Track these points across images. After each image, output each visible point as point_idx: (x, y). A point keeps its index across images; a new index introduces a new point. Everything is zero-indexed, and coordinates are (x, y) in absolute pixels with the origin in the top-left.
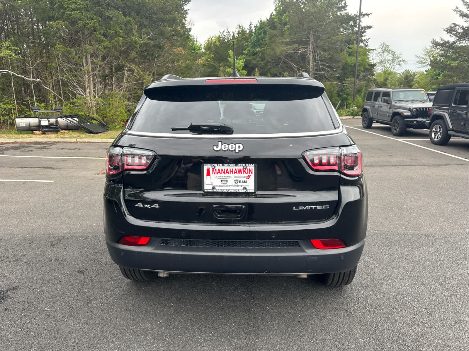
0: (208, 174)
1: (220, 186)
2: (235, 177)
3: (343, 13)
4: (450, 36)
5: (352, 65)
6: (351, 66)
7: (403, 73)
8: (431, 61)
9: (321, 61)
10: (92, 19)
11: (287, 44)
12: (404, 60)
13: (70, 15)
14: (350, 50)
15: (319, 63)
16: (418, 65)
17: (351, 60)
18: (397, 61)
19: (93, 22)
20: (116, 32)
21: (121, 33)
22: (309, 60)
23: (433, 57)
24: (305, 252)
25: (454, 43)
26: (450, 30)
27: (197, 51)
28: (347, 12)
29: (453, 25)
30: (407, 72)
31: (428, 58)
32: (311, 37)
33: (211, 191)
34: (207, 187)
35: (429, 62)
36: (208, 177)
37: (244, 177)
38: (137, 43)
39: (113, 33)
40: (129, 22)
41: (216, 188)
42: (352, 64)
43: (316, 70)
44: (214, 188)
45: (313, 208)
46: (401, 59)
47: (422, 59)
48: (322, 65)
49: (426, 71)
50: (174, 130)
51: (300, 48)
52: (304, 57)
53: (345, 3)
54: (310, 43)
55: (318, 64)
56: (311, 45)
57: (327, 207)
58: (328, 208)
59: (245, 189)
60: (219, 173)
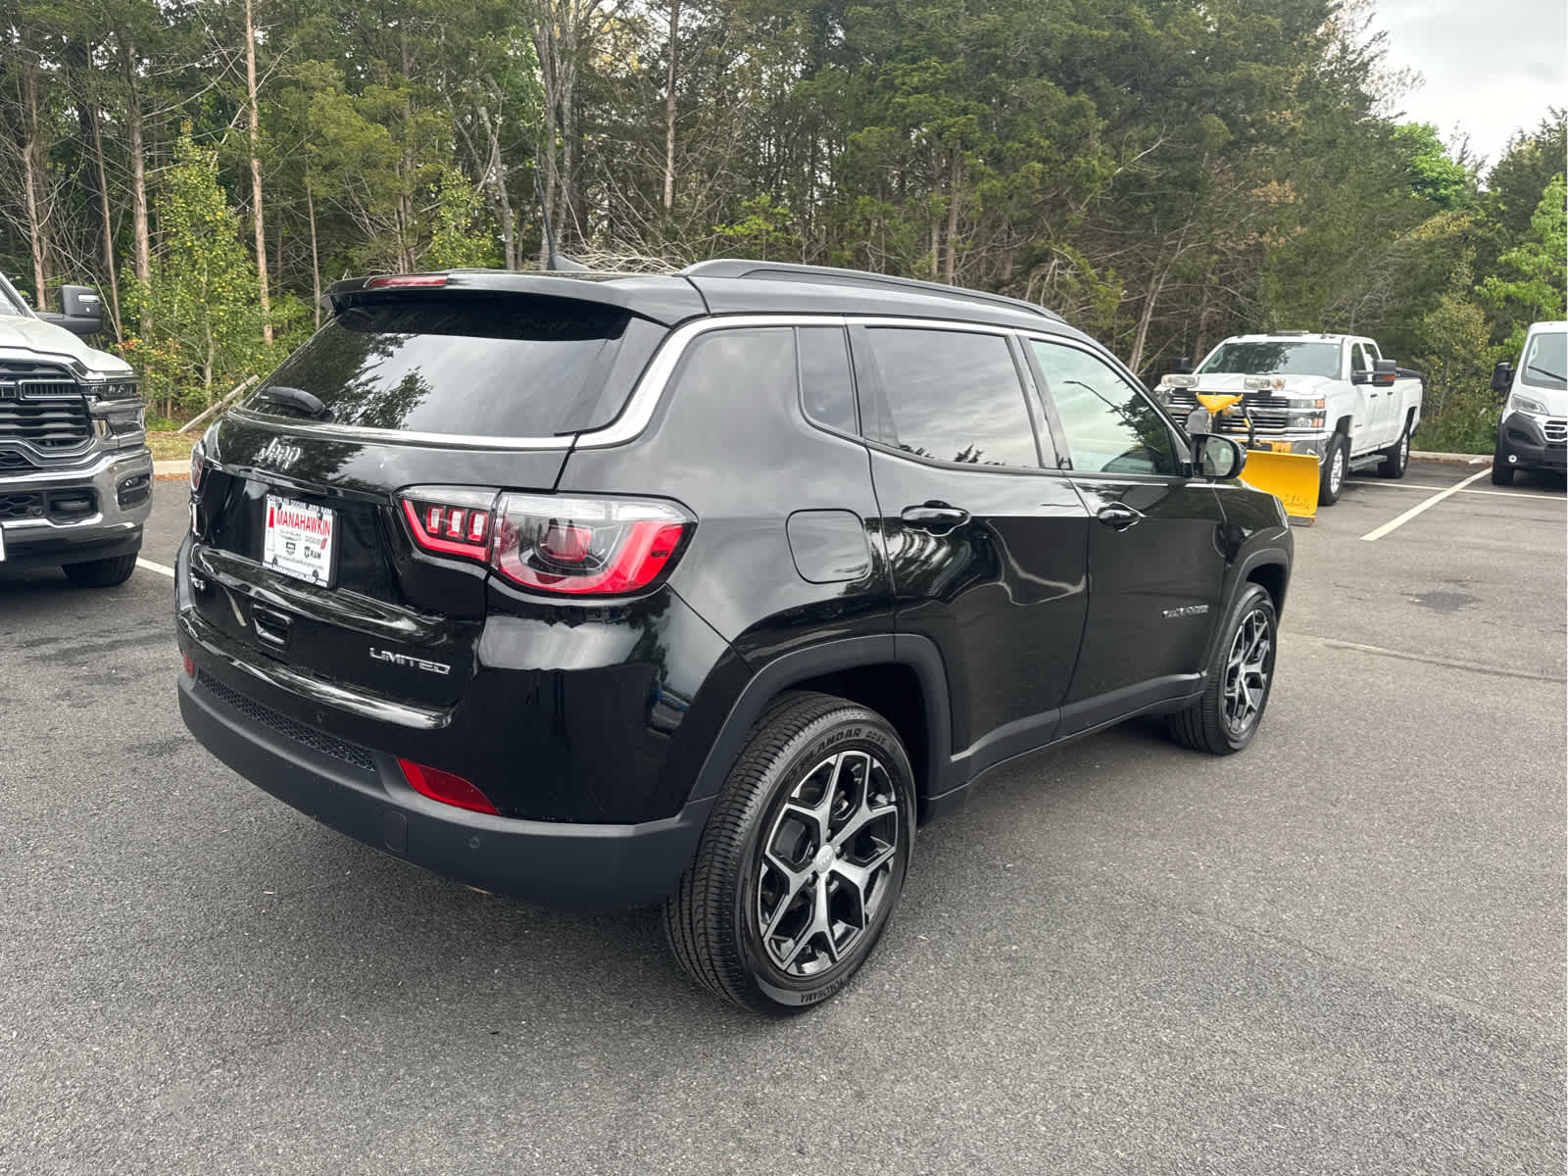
1: (284, 558)
2: (307, 539)
10: (965, 111)
13: (903, 106)
19: (962, 119)
20: (1029, 144)
21: (1042, 148)
24: (382, 789)
27: (1446, 188)
34: (267, 558)
36: (270, 529)
37: (319, 542)
38: (1096, 177)
39: (1017, 150)
40: (1077, 111)
41: (280, 562)
44: (275, 562)
45: (412, 664)
57: (443, 669)
58: (446, 672)
59: (315, 574)
60: (285, 522)
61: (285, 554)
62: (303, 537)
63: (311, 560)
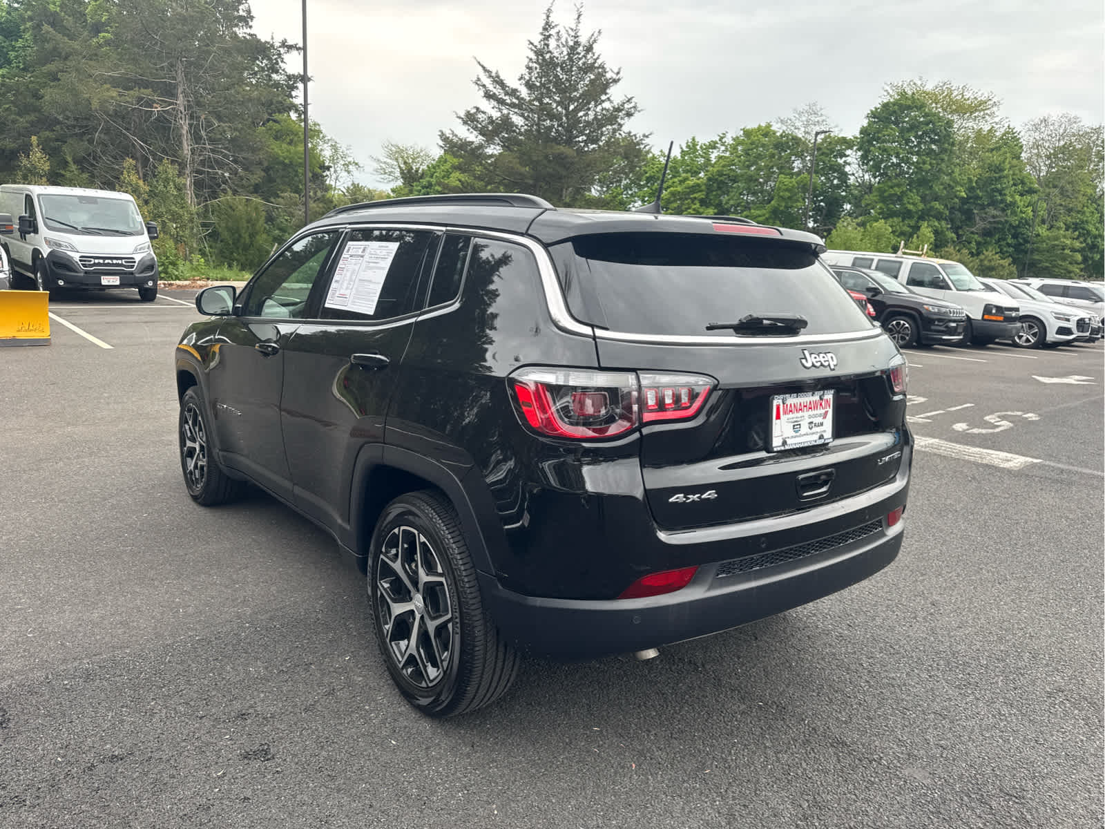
0: (778, 417)
1: (792, 437)
2: (810, 417)
3: (241, 32)
4: (468, 130)
5: (287, 161)
6: (283, 163)
7: (348, 188)
8: (402, 172)
9: (212, 140)
11: (115, 83)
12: (357, 164)
14: (276, 127)
15: (208, 146)
16: (378, 177)
17: (280, 149)
18: (342, 163)
22: (181, 135)
23: (405, 163)
25: (481, 146)
26: (470, 119)
28: (252, 33)
29: (475, 110)
30: (355, 187)
31: (396, 163)
32: (180, 77)
33: (783, 448)
34: (776, 443)
35: (398, 174)
36: (778, 421)
37: (820, 415)
41: (789, 441)
42: (285, 159)
43: (203, 163)
44: (784, 443)
46: (350, 159)
47: (383, 166)
48: (213, 151)
49: (393, 191)
50: (710, 328)
51: (154, 102)
52: (164, 126)
53: (249, 12)
54: (179, 91)
55: (205, 148)
56: (181, 96)
59: (821, 437)
60: (791, 411)
61: (794, 434)
62: (805, 417)
63: (815, 429)
